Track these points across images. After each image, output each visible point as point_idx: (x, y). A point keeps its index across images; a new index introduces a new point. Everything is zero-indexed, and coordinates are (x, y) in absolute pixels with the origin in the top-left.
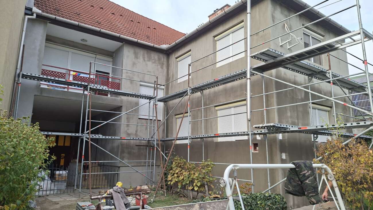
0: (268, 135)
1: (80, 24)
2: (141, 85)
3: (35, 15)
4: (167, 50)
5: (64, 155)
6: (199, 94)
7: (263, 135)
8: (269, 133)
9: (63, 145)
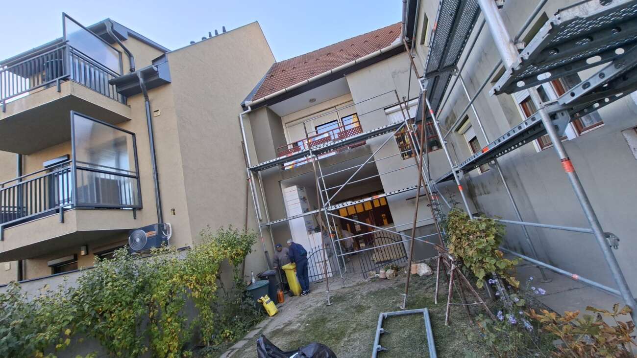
1: (286, 89)
2: (387, 114)
3: (249, 108)
5: (384, 215)
9: (379, 206)
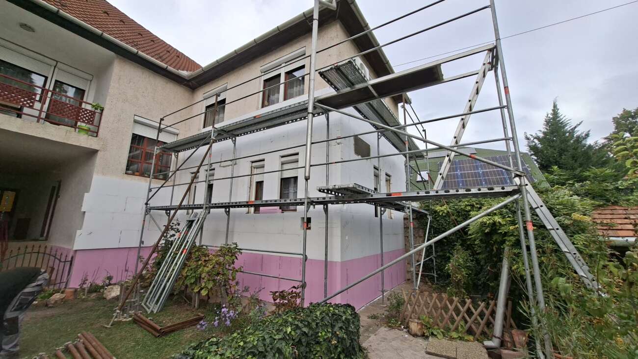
0: (330, 205)
2: (136, 122)
4: (190, 80)
6: (229, 142)
7: (323, 206)
8: (332, 203)
